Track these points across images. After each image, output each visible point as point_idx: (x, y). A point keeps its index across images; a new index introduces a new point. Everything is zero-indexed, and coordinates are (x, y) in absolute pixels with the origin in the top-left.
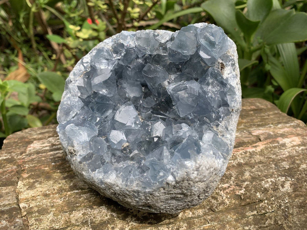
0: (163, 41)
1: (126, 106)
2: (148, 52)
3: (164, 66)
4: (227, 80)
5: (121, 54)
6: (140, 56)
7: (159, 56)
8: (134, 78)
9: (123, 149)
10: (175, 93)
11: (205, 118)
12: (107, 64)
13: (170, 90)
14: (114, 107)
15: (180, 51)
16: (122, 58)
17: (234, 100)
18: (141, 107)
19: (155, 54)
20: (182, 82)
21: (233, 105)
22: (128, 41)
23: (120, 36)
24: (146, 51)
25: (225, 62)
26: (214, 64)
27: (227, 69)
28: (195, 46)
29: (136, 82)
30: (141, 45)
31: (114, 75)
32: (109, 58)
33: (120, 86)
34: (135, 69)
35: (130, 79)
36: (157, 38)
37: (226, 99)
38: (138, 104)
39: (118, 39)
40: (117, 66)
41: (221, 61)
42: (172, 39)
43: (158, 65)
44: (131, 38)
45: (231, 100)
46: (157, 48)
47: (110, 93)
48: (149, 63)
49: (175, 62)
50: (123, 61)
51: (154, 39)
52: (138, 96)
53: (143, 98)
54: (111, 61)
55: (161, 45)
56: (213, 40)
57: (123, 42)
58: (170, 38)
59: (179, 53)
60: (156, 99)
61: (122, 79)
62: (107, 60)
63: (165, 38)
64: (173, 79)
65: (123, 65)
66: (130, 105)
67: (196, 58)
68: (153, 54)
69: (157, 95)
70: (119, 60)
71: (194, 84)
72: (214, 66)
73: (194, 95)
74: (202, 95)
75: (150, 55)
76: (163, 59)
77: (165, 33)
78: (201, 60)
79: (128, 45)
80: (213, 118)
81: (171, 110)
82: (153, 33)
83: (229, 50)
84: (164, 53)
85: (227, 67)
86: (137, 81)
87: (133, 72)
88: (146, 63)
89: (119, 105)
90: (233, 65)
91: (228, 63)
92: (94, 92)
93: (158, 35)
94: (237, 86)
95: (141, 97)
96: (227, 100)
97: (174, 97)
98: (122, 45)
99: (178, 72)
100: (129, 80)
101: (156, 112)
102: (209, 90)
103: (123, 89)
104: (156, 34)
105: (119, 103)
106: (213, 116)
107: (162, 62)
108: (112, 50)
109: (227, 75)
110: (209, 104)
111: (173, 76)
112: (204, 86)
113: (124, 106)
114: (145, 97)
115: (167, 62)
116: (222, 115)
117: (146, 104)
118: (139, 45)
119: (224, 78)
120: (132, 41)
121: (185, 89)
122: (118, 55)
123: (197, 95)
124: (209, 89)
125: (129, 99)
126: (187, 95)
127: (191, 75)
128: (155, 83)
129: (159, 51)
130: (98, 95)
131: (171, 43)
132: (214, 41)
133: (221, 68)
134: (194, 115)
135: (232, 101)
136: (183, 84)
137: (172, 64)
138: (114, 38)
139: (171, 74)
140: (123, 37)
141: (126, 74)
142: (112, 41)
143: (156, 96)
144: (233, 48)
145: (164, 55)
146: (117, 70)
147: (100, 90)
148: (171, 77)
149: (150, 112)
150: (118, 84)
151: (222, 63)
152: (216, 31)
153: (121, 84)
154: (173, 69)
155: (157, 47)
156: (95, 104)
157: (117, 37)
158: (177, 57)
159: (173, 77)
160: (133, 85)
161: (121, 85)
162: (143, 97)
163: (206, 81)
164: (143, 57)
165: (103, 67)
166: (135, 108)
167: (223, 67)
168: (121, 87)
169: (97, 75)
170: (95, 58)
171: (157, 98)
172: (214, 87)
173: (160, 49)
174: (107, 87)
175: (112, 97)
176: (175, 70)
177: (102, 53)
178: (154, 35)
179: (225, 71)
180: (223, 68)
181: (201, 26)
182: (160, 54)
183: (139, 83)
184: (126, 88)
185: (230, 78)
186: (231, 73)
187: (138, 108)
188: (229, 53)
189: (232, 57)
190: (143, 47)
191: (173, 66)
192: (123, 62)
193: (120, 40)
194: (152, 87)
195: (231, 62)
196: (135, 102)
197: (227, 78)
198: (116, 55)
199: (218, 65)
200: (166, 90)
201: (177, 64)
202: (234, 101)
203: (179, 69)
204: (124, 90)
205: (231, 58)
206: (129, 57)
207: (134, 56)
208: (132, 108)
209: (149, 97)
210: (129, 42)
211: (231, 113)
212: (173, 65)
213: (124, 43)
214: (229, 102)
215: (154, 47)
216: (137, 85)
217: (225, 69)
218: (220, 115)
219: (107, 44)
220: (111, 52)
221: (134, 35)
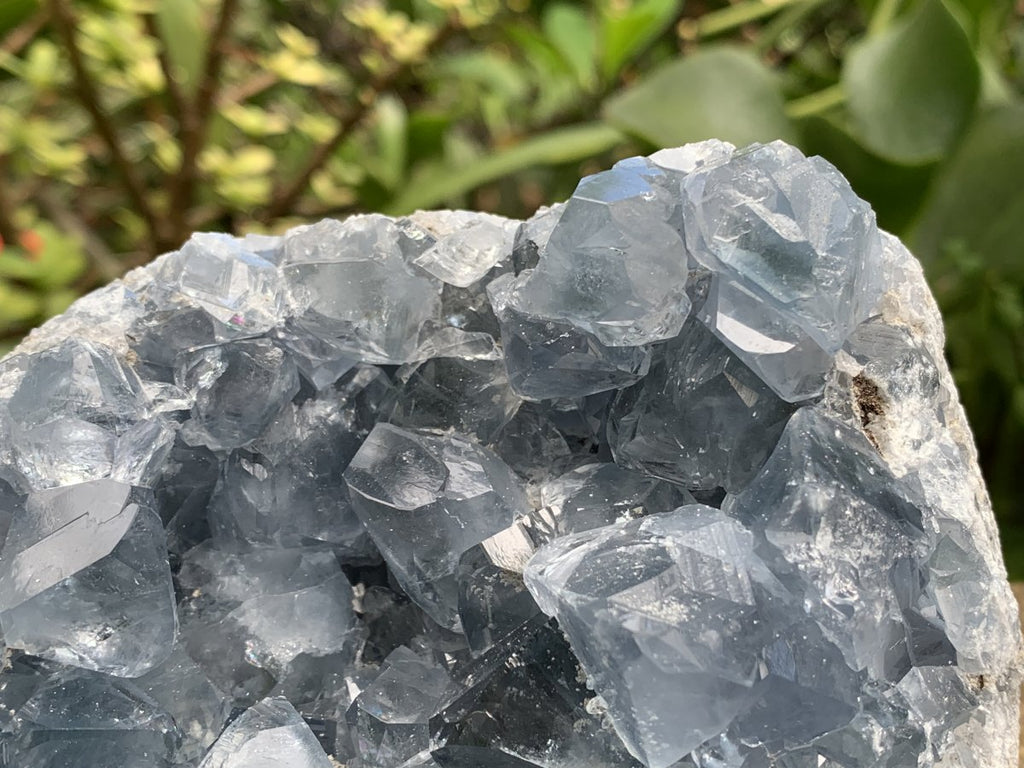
0: (464, 276)
1: (252, 729)
2: (370, 349)
3: (486, 432)
4: (912, 480)
5: (192, 378)
6: (319, 381)
7: (443, 368)
8: (295, 530)
10: (595, 605)
11: (821, 759)
12: (101, 451)
13: (556, 583)
14: (161, 748)
15: (587, 327)
16: (205, 400)
17: (984, 609)
18: (360, 729)
19: (422, 359)
20: (620, 520)
21: (979, 650)
22: (234, 292)
23: (179, 267)
24: (358, 346)
25: (882, 371)
26: (814, 389)
27: (899, 413)
28: (680, 286)
29: (306, 556)
30: (326, 310)
31: (153, 524)
32: (114, 408)
33: (196, 594)
34: (293, 468)
35: (264, 540)
36: (425, 257)
37: (928, 612)
38: (331, 704)
39: (168, 286)
40: (173, 458)
41: (853, 369)
42: (522, 258)
43: (446, 427)
44: (256, 274)
45: (967, 615)
46: (429, 323)
47: (128, 653)
48: (385, 420)
49: (554, 397)
50: (210, 421)
51: (404, 265)
52: (327, 650)
53: (364, 658)
54: (128, 427)
55: (453, 299)
56: (794, 239)
57: (202, 303)
58: (509, 252)
59: (580, 340)
60: (455, 655)
61: (209, 546)
62: (102, 421)
63: (476, 253)
64: (557, 511)
65: (210, 447)
66: (278, 722)
67: (698, 362)
68: (409, 360)
69: (458, 627)
70: (183, 416)
71: (714, 528)
72: (817, 400)
73: (725, 605)
74: (780, 600)
75: (390, 370)
76: (473, 389)
77: (471, 224)
78: (730, 370)
79: (241, 314)
80: (874, 754)
81: (578, 725)
82: (393, 235)
83: (892, 293)
84: (476, 345)
85: (897, 398)
86: (311, 544)
87: (285, 491)
88: (365, 421)
89: (196, 729)
90: (931, 384)
91: (898, 376)
92: (19, 658)
93: (430, 241)
94: (976, 515)
95: (346, 655)
96: (941, 617)
97: (597, 631)
98: (199, 324)
99: (578, 461)
100: (256, 545)
101: (469, 750)
102: (817, 564)
103: (218, 614)
104: (416, 234)
105: (197, 715)
107: (471, 404)
108: (134, 356)
109: (908, 449)
110: (835, 655)
111: (557, 489)
112: (780, 535)
113: (238, 737)
114: (377, 653)
115: (503, 403)
116: (928, 728)
117: (389, 704)
118: (310, 311)
119: (898, 475)
120: (264, 291)
121: (658, 566)
122: (176, 389)
123: (750, 603)
124: (822, 557)
125: (269, 680)
126: (675, 613)
127: (672, 469)
128: (441, 547)
129: (446, 339)
130: (45, 673)
131: (515, 283)
132: (801, 239)
133: (866, 408)
134: (743, 750)
135: (971, 620)
136: (633, 536)
137: (536, 416)
138: (141, 283)
139: (541, 480)
140: (203, 272)
141: (235, 505)
142: (131, 303)
143: (450, 636)
144: (912, 279)
145: (480, 361)
146: (170, 489)
147: (60, 637)
148: (539, 495)
149: (424, 755)
150: (186, 584)
151: (860, 380)
152: (802, 182)
153: (205, 578)
154: (548, 443)
155: (430, 315)
156: (28, 739)
157: (159, 276)
158: (571, 360)
159: (551, 496)
160: (287, 576)
161: (208, 587)
162: (359, 653)
163: (790, 504)
164: (340, 384)
165: (70, 476)
166: (316, 733)
167: (872, 403)
168: (209, 602)
169: (34, 536)
170: (19, 421)
171: (458, 647)
172: (848, 539)
173: (450, 325)
174: (107, 610)
175: (150, 675)
176: (559, 447)
177: (64, 382)
178: (404, 244)
179: (894, 425)
180: (872, 409)
181: (700, 164)
182: (454, 354)
183: (326, 558)
184: (240, 603)
185: (931, 467)
186: (929, 438)
187: (334, 733)
188: (895, 310)
189: (918, 338)
190: (338, 324)
191: (546, 428)
192: (210, 429)
193: (184, 288)
194: (421, 576)
195: (917, 366)
196: (309, 695)
197: (913, 473)
198: (158, 386)
199: (841, 396)
200: (518, 590)
201: (568, 409)
202: (982, 616)
203: (582, 442)
204: (231, 615)
205: (910, 342)
206: (249, 390)
207: (282, 385)
208: (297, 743)
209: (403, 649)
210: (240, 301)
211: (974, 703)
212: (543, 420)
213: (210, 309)
214: (952, 631)
215: (410, 322)
216: (318, 577)
217: (888, 417)
218: (913, 730)
219: (99, 320)
220: (127, 370)
221: (275, 256)
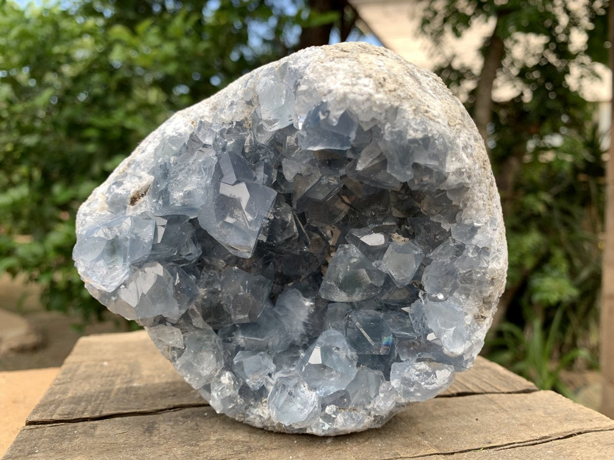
0: (177, 331)
2: (215, 341)
4: (152, 172)
7: (207, 318)
8: (276, 323)
9: (408, 237)
19: (208, 325)
21: (186, 129)
24: (217, 345)
25: (125, 200)
27: (134, 187)
36: (180, 346)
40: (282, 368)
42: (161, 321)
51: (186, 350)
52: (298, 292)
58: (161, 325)
65: (272, 361)
68: (210, 328)
75: (216, 331)
76: (207, 306)
79: (233, 382)
81: (278, 218)
83: (98, 210)
84: (194, 314)
85: (130, 191)
87: (270, 334)
88: (234, 328)
90: (118, 184)
91: (123, 195)
92: (358, 365)
98: (243, 392)
100: (287, 330)
103: (309, 325)
106: (232, 142)
107: (212, 303)
108: (264, 401)
109: (143, 179)
110: (218, 166)
116: (217, 130)
119: (153, 177)
125: (317, 300)
133: (139, 198)
141: (282, 343)
142: (250, 413)
145: (198, 309)
146: (289, 362)
151: (132, 204)
153: (303, 336)
160: (289, 316)
164: (230, 342)
167: (136, 197)
179: (139, 187)
180: (138, 195)
182: (201, 318)
183: (276, 309)
184: (303, 322)
185: (144, 169)
188: (103, 207)
189: (107, 195)
192: (268, 365)
195: (116, 191)
197: (149, 173)
198: (268, 388)
204: (307, 322)
205: (109, 198)
211: (200, 122)
216: (283, 308)
218: (221, 134)
